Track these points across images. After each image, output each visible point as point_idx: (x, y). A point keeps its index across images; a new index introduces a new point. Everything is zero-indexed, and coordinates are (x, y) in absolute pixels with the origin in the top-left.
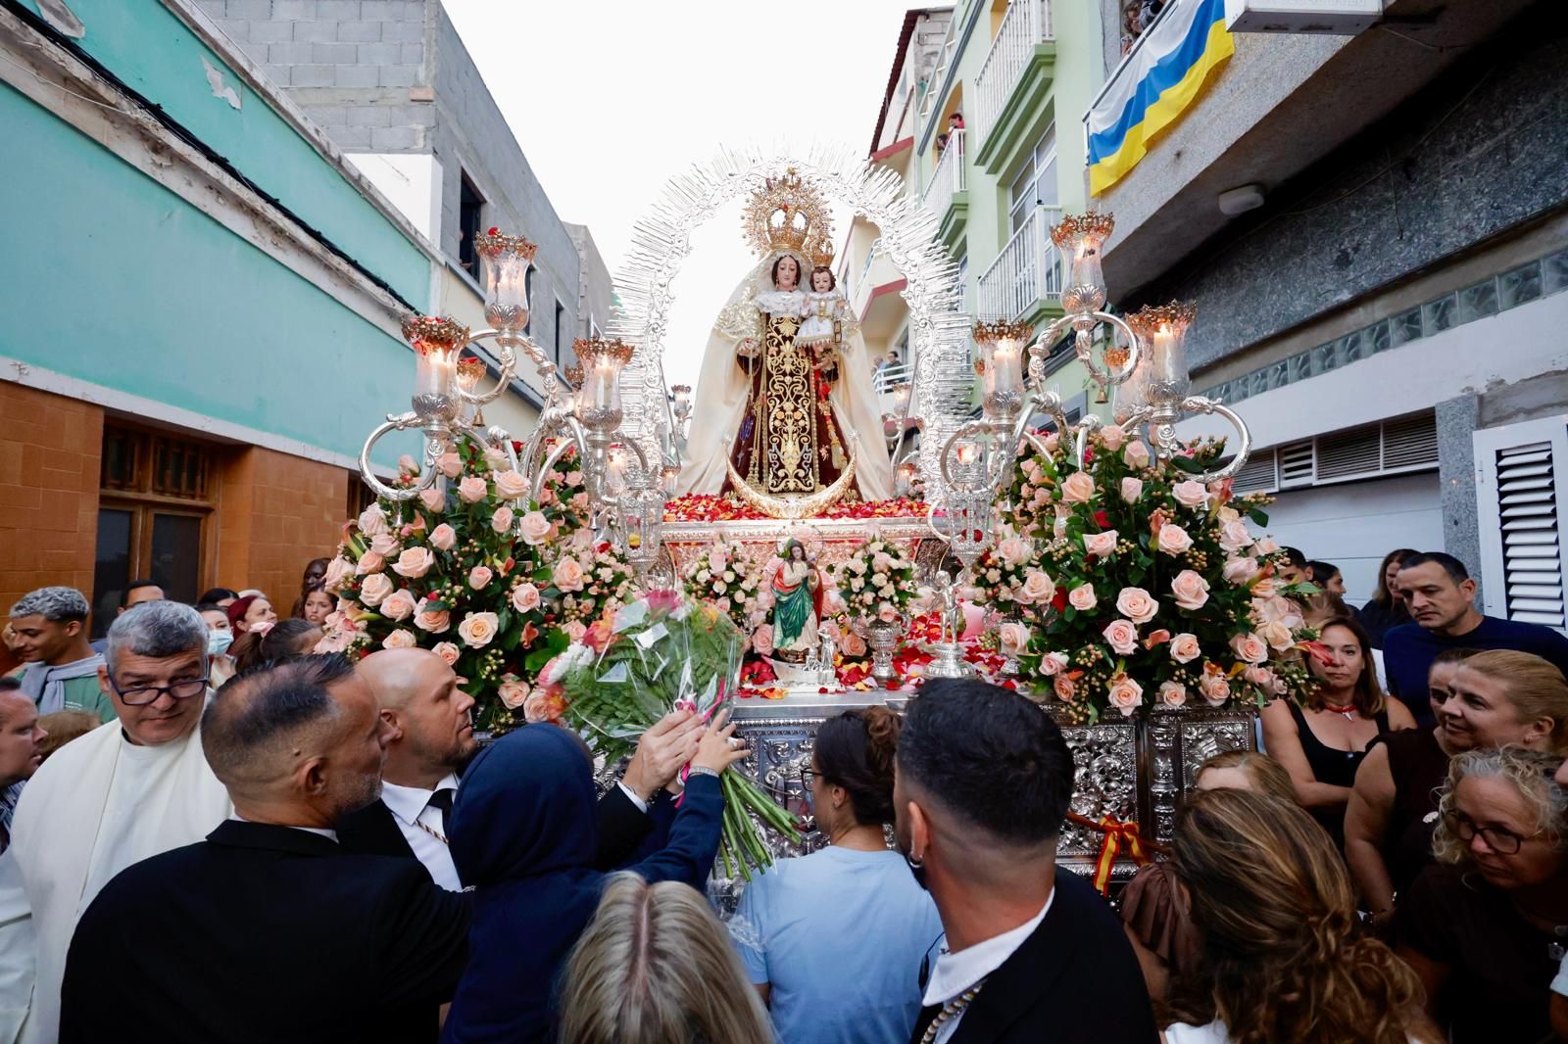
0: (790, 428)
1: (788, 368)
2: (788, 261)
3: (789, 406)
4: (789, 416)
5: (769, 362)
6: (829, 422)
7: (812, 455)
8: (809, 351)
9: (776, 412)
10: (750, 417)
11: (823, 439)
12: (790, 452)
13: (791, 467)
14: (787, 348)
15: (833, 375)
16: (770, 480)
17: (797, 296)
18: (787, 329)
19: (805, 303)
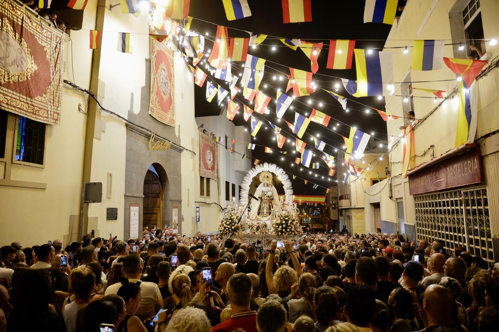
0: (265, 207)
1: (265, 199)
2: (266, 183)
3: (265, 204)
4: (265, 206)
5: (263, 198)
6: (271, 207)
7: (268, 211)
8: (269, 196)
9: (263, 205)
10: (260, 206)
11: (270, 209)
12: (265, 211)
13: (265, 213)
14: (265, 196)
15: (273, 199)
16: (262, 215)
17: (267, 188)
18: (266, 193)
19: (268, 189)
